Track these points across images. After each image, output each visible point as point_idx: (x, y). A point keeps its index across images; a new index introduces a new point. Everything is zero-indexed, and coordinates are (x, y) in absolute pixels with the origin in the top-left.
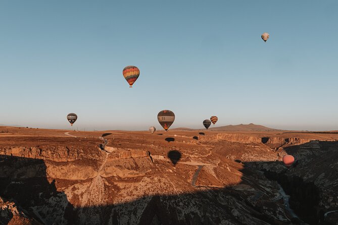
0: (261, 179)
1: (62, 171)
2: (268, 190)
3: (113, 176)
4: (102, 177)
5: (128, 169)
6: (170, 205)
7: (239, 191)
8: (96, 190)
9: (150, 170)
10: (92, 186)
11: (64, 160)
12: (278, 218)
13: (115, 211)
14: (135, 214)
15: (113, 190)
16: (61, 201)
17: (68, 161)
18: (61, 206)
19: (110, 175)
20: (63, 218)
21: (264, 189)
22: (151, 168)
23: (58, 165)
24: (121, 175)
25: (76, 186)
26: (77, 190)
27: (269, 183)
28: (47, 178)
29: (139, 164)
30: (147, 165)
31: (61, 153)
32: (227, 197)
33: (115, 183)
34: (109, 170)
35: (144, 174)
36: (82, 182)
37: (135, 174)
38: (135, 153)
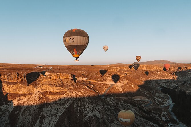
0: (158, 93)
1: (13, 88)
2: (159, 100)
3: (47, 91)
4: (39, 92)
5: (57, 86)
6: (80, 110)
7: (136, 100)
8: (33, 100)
9: (72, 87)
10: (31, 97)
11: (15, 81)
12: (162, 119)
13: (43, 114)
14: (55, 116)
15: (45, 100)
16: (9, 107)
17: (17, 82)
18: (8, 111)
19: (44, 91)
20: (7, 119)
21: (156, 99)
22: (73, 86)
23: (10, 84)
24: (52, 90)
25: (21, 97)
26: (21, 100)
27: (162, 95)
28: (3, 92)
29: (65, 83)
30: (70, 84)
31: (13, 76)
32: (125, 105)
33: (47, 96)
34: (44, 87)
35: (67, 90)
36: (25, 95)
37: (61, 90)
38: (62, 76)
